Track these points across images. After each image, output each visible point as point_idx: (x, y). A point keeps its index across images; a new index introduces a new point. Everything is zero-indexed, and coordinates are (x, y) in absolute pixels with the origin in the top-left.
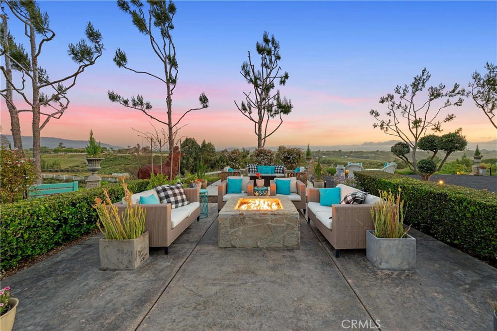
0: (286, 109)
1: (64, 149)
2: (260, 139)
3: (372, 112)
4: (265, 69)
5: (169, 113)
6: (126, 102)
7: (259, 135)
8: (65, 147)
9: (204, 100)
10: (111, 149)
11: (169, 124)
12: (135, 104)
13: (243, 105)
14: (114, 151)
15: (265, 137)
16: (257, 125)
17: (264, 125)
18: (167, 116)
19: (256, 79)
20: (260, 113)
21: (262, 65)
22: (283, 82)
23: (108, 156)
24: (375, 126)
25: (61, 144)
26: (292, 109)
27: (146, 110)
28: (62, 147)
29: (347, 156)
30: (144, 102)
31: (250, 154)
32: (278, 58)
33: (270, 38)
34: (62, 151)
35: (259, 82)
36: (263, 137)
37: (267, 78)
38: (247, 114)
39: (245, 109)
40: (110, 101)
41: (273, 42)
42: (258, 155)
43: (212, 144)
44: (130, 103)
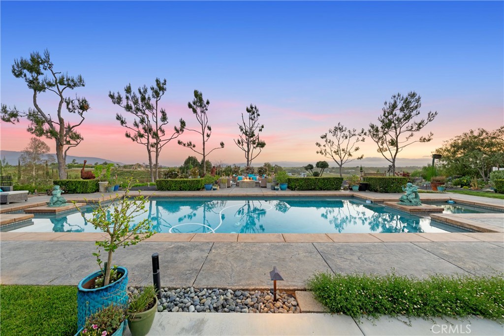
0: (262, 145)
1: (76, 165)
2: (248, 161)
3: (317, 144)
4: (251, 121)
5: (204, 149)
6: (184, 145)
7: (248, 159)
8: (77, 163)
9: (222, 144)
10: (118, 165)
11: (204, 155)
12: (188, 145)
13: (239, 141)
14: (119, 167)
15: (251, 160)
16: (247, 153)
17: (250, 153)
18: (203, 150)
19: (246, 132)
20: (248, 147)
21: (250, 119)
22: (260, 130)
23: (116, 171)
24: (318, 152)
25: (74, 160)
26: (265, 146)
27: (193, 148)
28: (75, 163)
29: (329, 171)
30: (192, 144)
31: (241, 170)
32: (259, 115)
33: (254, 106)
34: (76, 167)
35: (248, 133)
36: (250, 159)
37: (252, 127)
38: (241, 146)
39: (239, 143)
40: (178, 144)
41: (255, 108)
42: (247, 170)
43: (210, 161)
44: (186, 145)
